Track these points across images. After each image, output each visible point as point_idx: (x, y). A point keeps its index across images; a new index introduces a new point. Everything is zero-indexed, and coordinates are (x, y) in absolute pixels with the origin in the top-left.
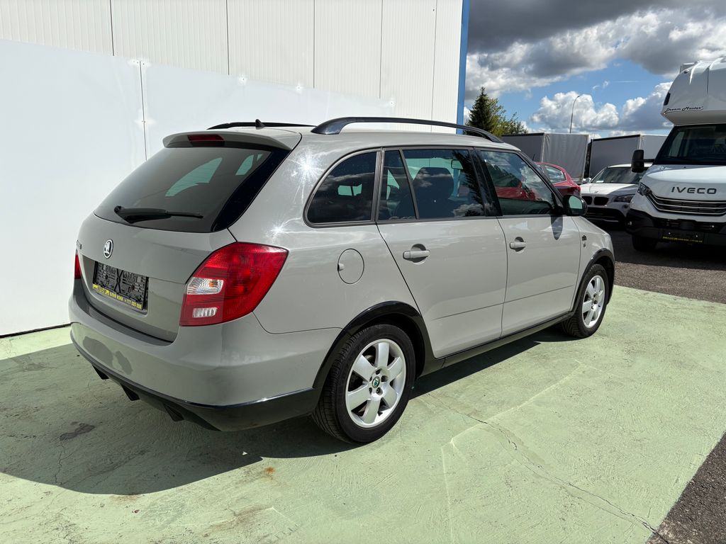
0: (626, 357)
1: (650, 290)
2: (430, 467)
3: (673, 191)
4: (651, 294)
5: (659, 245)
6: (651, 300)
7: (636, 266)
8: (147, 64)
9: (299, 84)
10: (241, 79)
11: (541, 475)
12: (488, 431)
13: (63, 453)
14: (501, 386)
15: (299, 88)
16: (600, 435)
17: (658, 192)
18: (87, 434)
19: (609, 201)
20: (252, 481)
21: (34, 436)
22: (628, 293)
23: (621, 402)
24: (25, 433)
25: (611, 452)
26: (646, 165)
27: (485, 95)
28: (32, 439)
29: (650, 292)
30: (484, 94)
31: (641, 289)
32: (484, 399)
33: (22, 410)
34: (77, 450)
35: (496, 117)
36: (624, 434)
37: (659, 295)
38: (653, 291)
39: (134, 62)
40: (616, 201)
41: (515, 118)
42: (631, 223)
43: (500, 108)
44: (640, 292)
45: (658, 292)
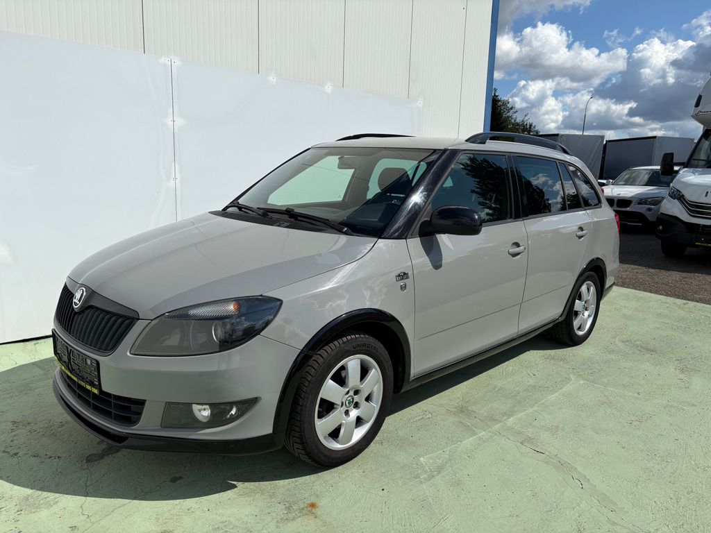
0: (681, 376)
1: (689, 300)
2: (490, 507)
3: (706, 196)
4: (692, 304)
5: (689, 251)
6: (693, 310)
7: (668, 273)
8: (177, 62)
9: (329, 84)
10: (271, 78)
11: (616, 521)
12: (546, 463)
13: (89, 479)
14: (551, 408)
15: (328, 88)
16: (672, 471)
17: (690, 196)
18: (113, 455)
19: (632, 204)
20: (294, 519)
21: (59, 457)
22: (667, 303)
23: (687, 431)
24: (49, 453)
25: (688, 493)
26: (676, 168)
27: (497, 96)
28: (57, 460)
29: (690, 302)
30: (497, 94)
31: (679, 298)
32: (535, 423)
33: (46, 425)
34: (104, 475)
35: (508, 117)
36: (698, 470)
37: (700, 305)
38: (692, 300)
39: (164, 60)
40: (639, 204)
41: (526, 118)
42: (661, 227)
43: (511, 109)
44: (680, 302)
45: (698, 302)
